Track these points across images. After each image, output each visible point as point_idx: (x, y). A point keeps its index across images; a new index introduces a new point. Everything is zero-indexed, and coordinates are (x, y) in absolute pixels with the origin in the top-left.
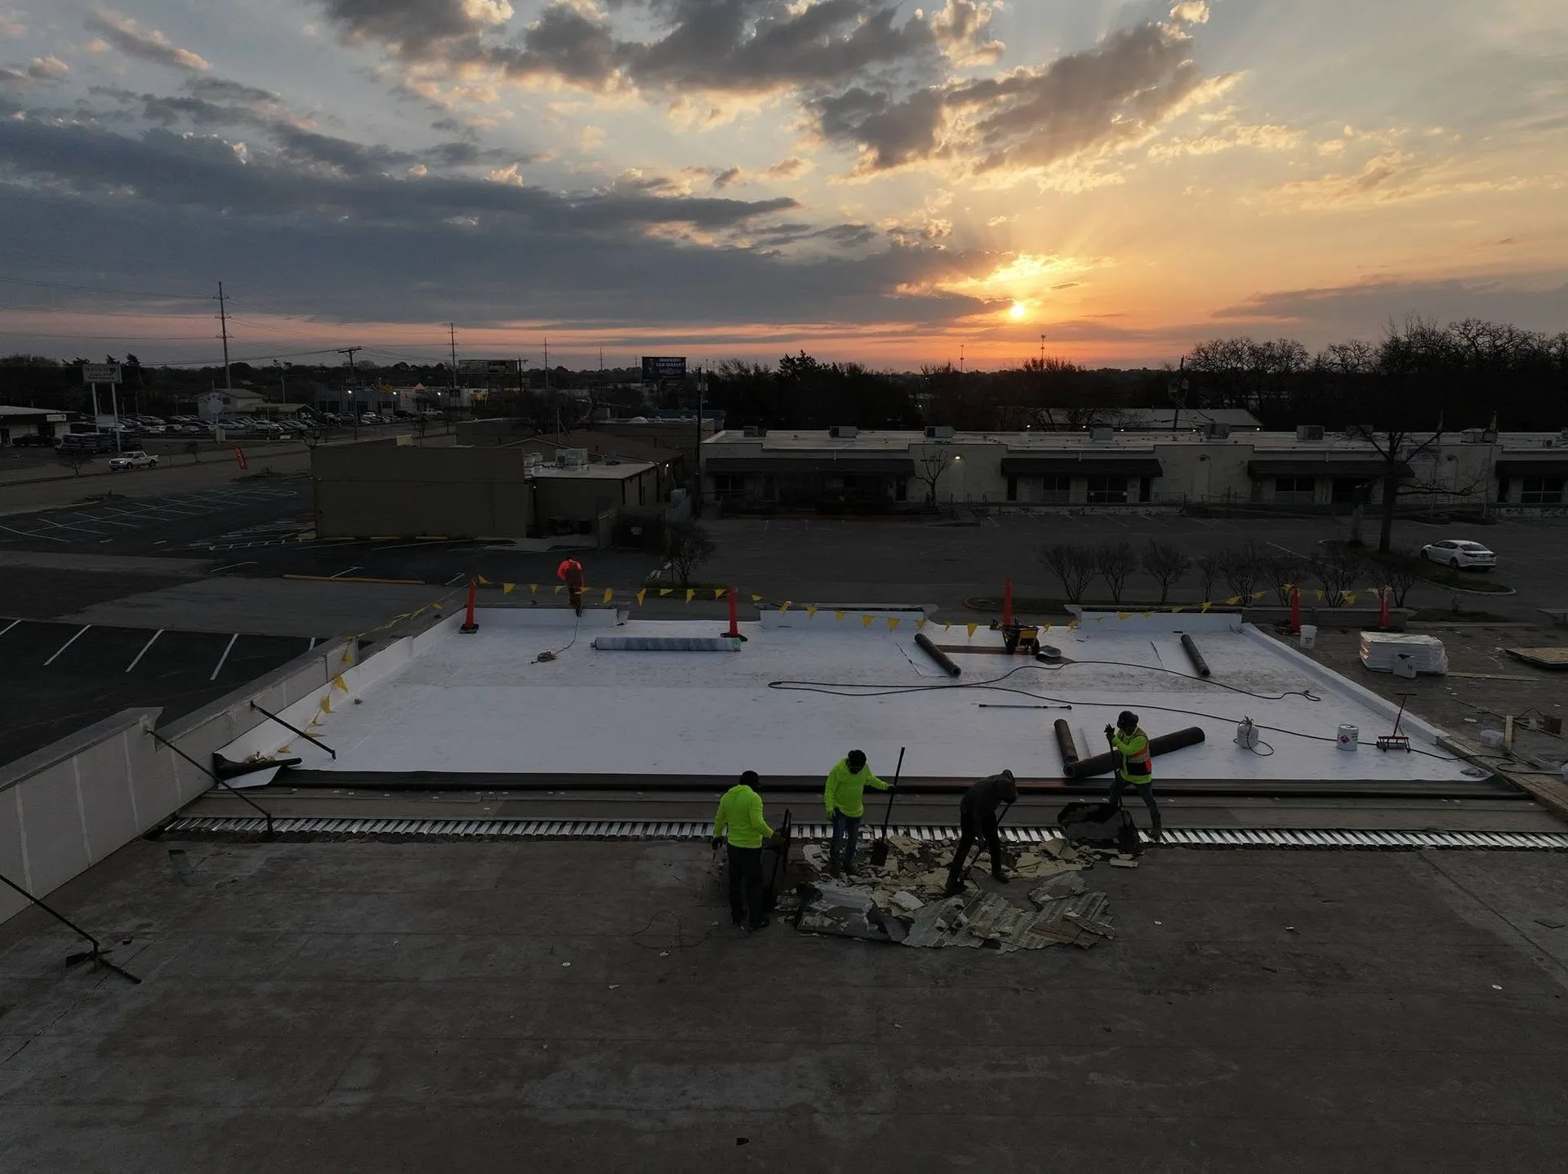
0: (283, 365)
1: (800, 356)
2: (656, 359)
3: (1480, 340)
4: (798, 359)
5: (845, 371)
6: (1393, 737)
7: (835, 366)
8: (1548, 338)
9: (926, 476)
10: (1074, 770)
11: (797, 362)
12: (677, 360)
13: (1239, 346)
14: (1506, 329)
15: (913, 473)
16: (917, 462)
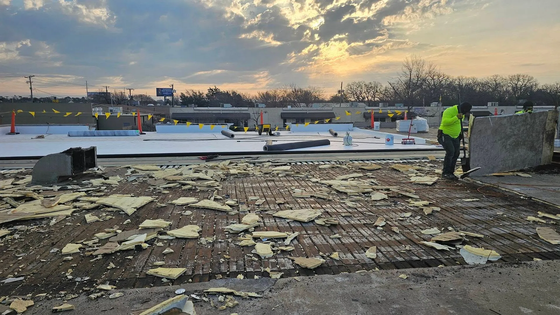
0: (18, 97)
1: (215, 88)
2: (162, 89)
3: (435, 77)
4: (214, 89)
5: (231, 93)
6: (408, 139)
7: (227, 92)
8: (455, 78)
9: (254, 118)
10: (267, 148)
11: (214, 90)
12: (169, 89)
13: (361, 83)
14: (442, 74)
15: (250, 118)
16: (251, 114)
